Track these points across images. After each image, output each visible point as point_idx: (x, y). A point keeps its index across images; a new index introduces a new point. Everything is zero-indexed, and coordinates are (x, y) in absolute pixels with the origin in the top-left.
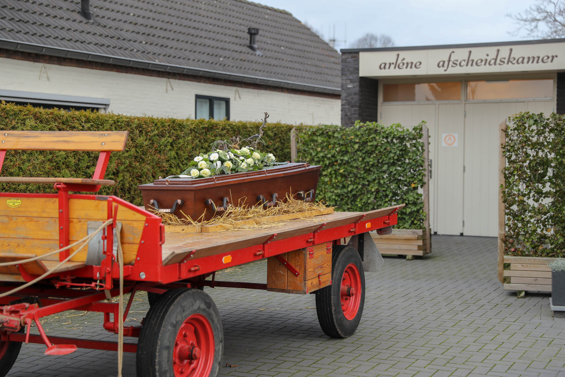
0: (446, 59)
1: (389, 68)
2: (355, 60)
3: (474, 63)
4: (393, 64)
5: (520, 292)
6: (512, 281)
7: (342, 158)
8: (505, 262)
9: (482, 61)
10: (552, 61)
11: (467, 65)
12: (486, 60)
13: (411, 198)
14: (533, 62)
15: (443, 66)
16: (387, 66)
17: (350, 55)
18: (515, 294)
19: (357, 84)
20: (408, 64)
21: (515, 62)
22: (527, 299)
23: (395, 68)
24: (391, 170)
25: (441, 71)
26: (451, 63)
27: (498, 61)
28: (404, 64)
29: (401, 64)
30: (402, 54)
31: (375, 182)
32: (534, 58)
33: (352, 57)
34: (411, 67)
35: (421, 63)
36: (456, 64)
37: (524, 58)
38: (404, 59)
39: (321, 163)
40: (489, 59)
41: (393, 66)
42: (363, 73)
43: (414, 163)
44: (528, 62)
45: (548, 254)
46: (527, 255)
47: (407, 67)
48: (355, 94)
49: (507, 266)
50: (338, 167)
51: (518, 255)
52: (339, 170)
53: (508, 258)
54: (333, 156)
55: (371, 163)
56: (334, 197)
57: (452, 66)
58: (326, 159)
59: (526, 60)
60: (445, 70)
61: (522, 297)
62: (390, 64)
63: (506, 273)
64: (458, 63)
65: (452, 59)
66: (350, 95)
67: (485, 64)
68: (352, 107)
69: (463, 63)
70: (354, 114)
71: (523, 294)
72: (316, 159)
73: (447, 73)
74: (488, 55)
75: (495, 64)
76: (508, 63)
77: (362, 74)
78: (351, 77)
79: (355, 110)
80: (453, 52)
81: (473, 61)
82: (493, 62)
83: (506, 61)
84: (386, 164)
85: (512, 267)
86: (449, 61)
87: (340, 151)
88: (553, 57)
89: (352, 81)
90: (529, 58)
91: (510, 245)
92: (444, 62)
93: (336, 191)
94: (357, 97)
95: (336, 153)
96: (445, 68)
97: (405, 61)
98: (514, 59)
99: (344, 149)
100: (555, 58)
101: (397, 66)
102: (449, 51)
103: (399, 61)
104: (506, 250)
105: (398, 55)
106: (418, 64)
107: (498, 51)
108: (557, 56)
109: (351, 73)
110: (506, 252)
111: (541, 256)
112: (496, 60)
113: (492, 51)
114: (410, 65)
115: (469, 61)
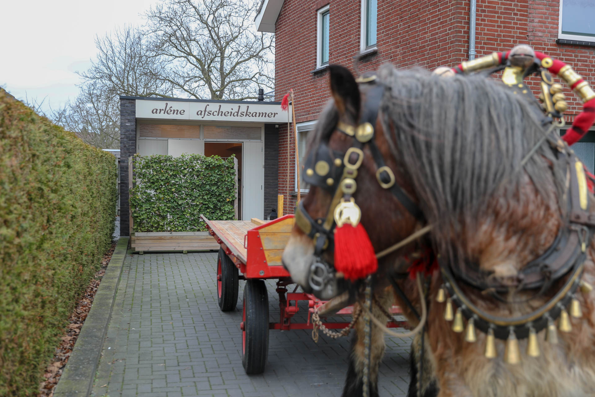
0: (203, 110)
1: (160, 113)
2: (132, 105)
3: (223, 114)
4: (163, 110)
9: (228, 113)
10: (274, 117)
11: (218, 115)
12: (231, 112)
14: (262, 116)
15: (201, 114)
16: (158, 111)
17: (128, 101)
19: (133, 123)
20: (174, 110)
21: (250, 115)
23: (164, 113)
25: (199, 118)
26: (206, 113)
27: (239, 114)
28: (171, 111)
29: (169, 111)
30: (170, 104)
33: (130, 103)
34: (177, 114)
35: (184, 111)
36: (211, 114)
37: (256, 113)
38: (171, 107)
39: (156, 184)
40: (233, 112)
41: (162, 112)
42: (138, 115)
44: (259, 116)
47: (173, 114)
48: (132, 131)
50: (170, 187)
52: (171, 189)
54: (166, 179)
57: (208, 115)
58: (160, 181)
60: (203, 118)
62: (160, 110)
65: (208, 110)
66: (127, 131)
67: (231, 115)
68: (130, 140)
69: (215, 113)
70: (132, 146)
72: (152, 181)
74: (232, 109)
75: (237, 116)
76: (246, 116)
78: (129, 118)
79: (132, 143)
80: (208, 105)
81: (222, 112)
82: (236, 114)
83: (245, 114)
88: (275, 113)
89: (129, 121)
90: (260, 113)
94: (134, 133)
95: (169, 177)
96: (203, 116)
98: (250, 113)
100: (276, 115)
101: (165, 111)
102: (206, 104)
105: (167, 104)
106: (182, 112)
107: (239, 107)
109: (129, 115)
113: (235, 107)
114: (176, 112)
115: (220, 113)
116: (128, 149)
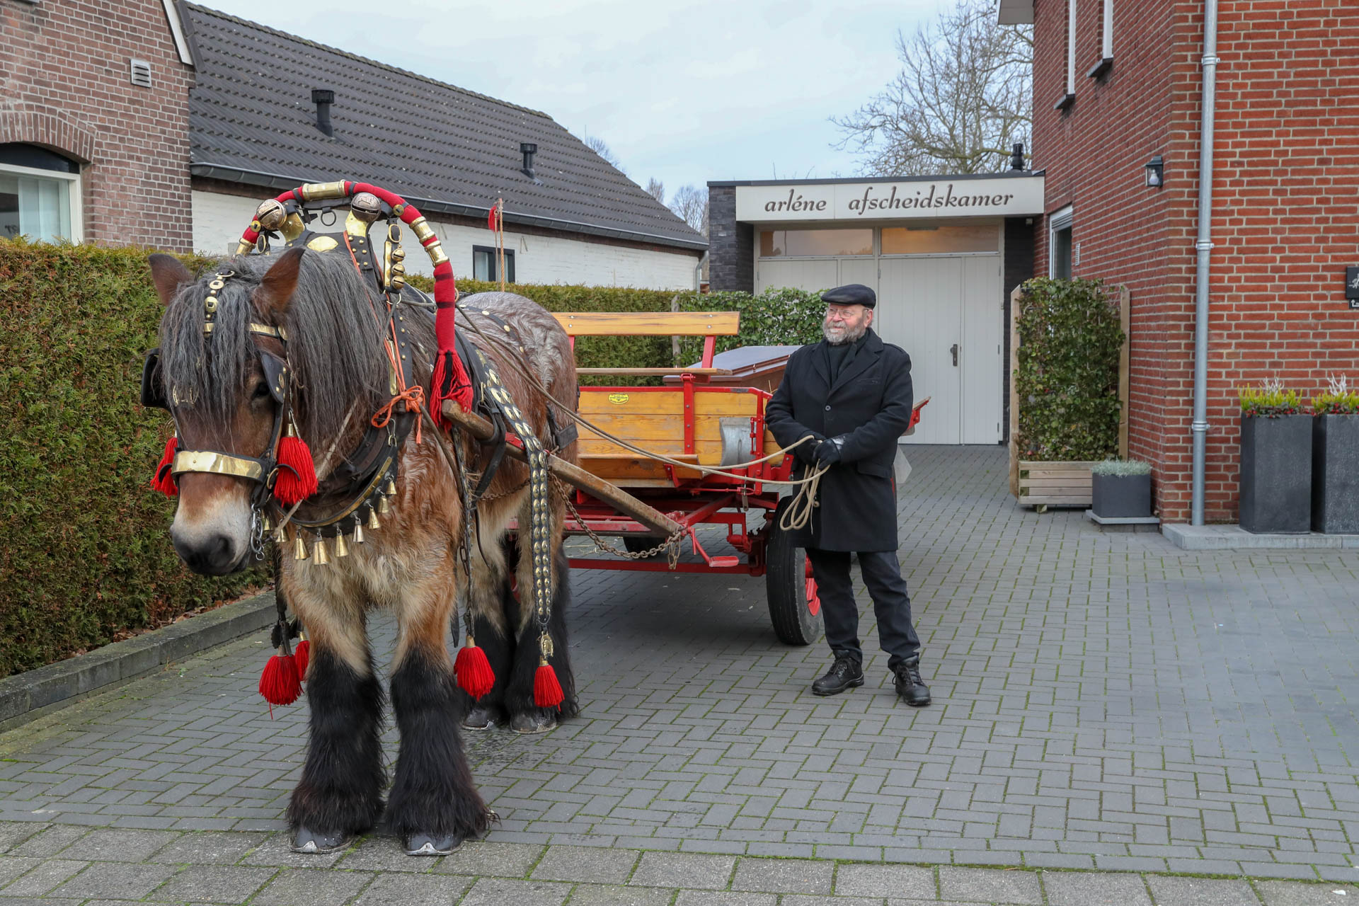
0: (861, 198)
1: (779, 210)
2: (729, 198)
3: (900, 204)
4: (785, 203)
5: (1041, 506)
6: (1030, 493)
8: (1021, 469)
9: (911, 201)
10: (1005, 204)
11: (890, 207)
12: (917, 200)
14: (980, 204)
15: (857, 207)
16: (777, 206)
17: (722, 191)
18: (1033, 508)
19: (733, 232)
20: (806, 203)
21: (956, 203)
22: (1051, 515)
23: (788, 209)
25: (854, 215)
26: (868, 203)
27: (933, 202)
28: (800, 204)
29: (797, 204)
30: (799, 190)
32: (981, 198)
33: (725, 194)
34: (811, 209)
35: (825, 203)
36: (876, 206)
37: (968, 198)
38: (801, 197)
40: (921, 198)
41: (784, 207)
42: (740, 216)
44: (974, 204)
45: (1072, 457)
46: (1047, 460)
47: (805, 209)
48: (730, 246)
49: (1025, 474)
51: (1036, 460)
53: (1025, 464)
57: (870, 208)
59: (971, 201)
60: (860, 214)
61: (1044, 513)
62: (781, 204)
63: (1023, 483)
64: (878, 204)
65: (870, 198)
66: (722, 247)
67: (915, 206)
68: (726, 264)
69: (885, 204)
70: (729, 275)
71: (1045, 508)
73: (862, 216)
74: (919, 193)
75: (929, 205)
76: (946, 205)
77: (738, 219)
78: (724, 222)
79: (730, 269)
80: (871, 188)
81: (899, 200)
82: (926, 202)
83: (944, 202)
85: (1031, 474)
86: (865, 200)
88: (1007, 197)
89: (725, 228)
90: (975, 198)
91: (1025, 448)
92: (858, 202)
94: (733, 251)
96: (860, 210)
97: (801, 200)
98: (956, 199)
100: (1010, 199)
101: (791, 206)
102: (866, 186)
103: (794, 200)
104: (1020, 454)
105: (793, 191)
106: (821, 204)
107: (933, 187)
108: (1012, 197)
109: (724, 216)
110: (1021, 456)
111: (1065, 460)
112: (930, 200)
113: (925, 188)
114: (809, 206)
115: (894, 202)
116: (723, 281)
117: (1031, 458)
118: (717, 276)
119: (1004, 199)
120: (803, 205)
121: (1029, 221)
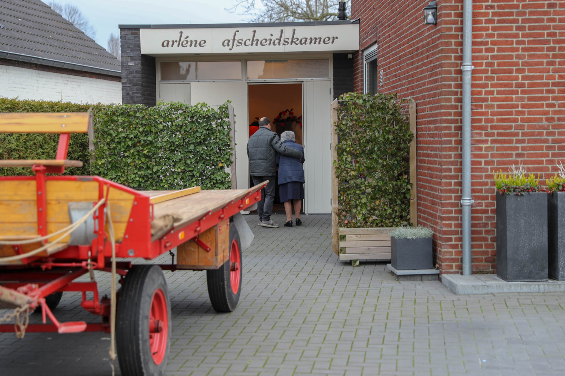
0: (231, 38)
1: (172, 46)
2: (135, 37)
3: (259, 43)
4: (176, 41)
5: (355, 261)
6: (347, 251)
7: (145, 138)
8: (340, 234)
9: (266, 41)
10: (333, 43)
11: (252, 45)
12: (271, 40)
13: (218, 178)
14: (315, 43)
15: (228, 45)
16: (170, 44)
17: (130, 32)
18: (349, 263)
19: (138, 62)
20: (191, 41)
21: (298, 42)
22: (362, 267)
23: (178, 46)
24: (198, 150)
25: (226, 50)
26: (236, 42)
27: (282, 42)
28: (187, 42)
29: (185, 42)
30: (186, 32)
31: (181, 163)
32: (316, 38)
33: (132, 34)
34: (195, 46)
35: (205, 42)
36: (241, 44)
37: (306, 39)
38: (188, 37)
39: (123, 144)
40: (273, 39)
41: (176, 44)
42: (144, 50)
43: (221, 142)
44: (310, 43)
45: (377, 224)
46: (359, 227)
47: (191, 46)
48: (137, 72)
49: (343, 238)
50: (141, 148)
51: (351, 227)
52: (143, 150)
53: (343, 230)
54: (135, 137)
55: (177, 143)
56: (137, 179)
57: (237, 45)
58: (128, 140)
59: (308, 41)
60: (230, 49)
61: (357, 266)
62: (173, 41)
63: (342, 244)
64: (243, 42)
65: (237, 38)
66: (131, 73)
67: (270, 44)
68: (134, 85)
69: (248, 43)
70: (136, 93)
71: (358, 263)
72: (117, 140)
73: (233, 51)
74: (272, 35)
75: (279, 44)
76: (291, 44)
77: (143, 52)
78: (132, 54)
79: (137, 89)
80: (238, 31)
81: (258, 40)
82: (277, 42)
83: (290, 41)
84: (192, 143)
85: (347, 238)
86: (234, 40)
87: (143, 131)
88: (334, 38)
89: (133, 59)
90: (311, 39)
91: (343, 218)
92: (229, 41)
93: (139, 173)
94: (139, 76)
95: (139, 134)
96: (230, 47)
97: (189, 39)
98: (298, 39)
99: (147, 129)
100: (335, 40)
101: (180, 43)
102: (234, 30)
103: (183, 39)
104: (339, 222)
105: (181, 33)
106: (202, 42)
107: (282, 31)
108: (337, 38)
109: (132, 50)
110: (340, 224)
111: (371, 226)
112: (280, 40)
113: (276, 31)
114: (194, 43)
115: (254, 41)
116: (132, 98)
117: (347, 225)
118: (128, 94)
119: (331, 40)
120: (189, 43)
121: (350, 56)
